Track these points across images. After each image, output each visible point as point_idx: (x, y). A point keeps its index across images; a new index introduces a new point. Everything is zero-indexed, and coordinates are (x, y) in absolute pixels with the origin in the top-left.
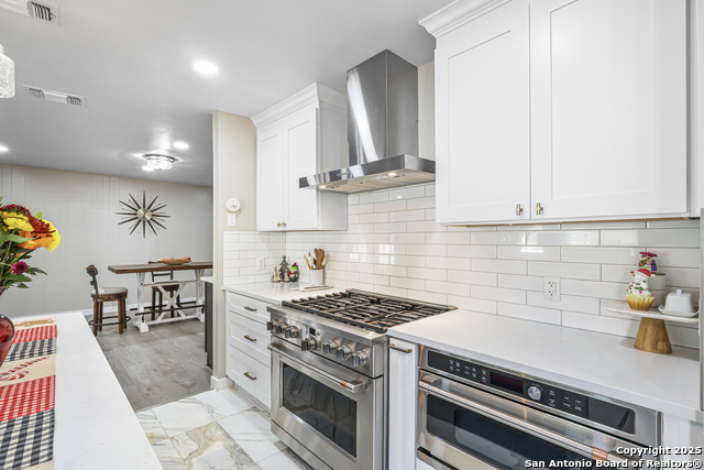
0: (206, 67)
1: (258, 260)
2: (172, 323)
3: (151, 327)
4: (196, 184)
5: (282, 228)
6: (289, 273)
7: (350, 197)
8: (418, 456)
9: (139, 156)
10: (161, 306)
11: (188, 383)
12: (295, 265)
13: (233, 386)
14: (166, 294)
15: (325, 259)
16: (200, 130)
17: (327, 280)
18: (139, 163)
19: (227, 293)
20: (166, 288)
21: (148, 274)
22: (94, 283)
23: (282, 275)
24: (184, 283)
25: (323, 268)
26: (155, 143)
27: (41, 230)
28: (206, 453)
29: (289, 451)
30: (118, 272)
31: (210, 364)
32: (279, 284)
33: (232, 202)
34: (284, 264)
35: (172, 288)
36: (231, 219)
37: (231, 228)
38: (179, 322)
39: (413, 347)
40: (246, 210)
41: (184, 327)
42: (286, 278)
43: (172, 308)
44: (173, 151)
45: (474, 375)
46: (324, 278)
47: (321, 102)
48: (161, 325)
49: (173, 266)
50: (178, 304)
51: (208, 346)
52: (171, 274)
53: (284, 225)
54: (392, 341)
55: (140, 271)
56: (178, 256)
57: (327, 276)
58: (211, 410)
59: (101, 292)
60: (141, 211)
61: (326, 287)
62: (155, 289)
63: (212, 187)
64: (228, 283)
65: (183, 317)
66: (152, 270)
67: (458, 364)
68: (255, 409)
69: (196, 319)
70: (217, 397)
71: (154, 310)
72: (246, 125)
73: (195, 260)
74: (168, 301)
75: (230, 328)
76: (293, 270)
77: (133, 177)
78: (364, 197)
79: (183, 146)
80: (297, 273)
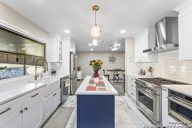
0: (123, 32)
1: (135, 69)
2: (117, 82)
3: (113, 82)
4: (122, 52)
5: (140, 62)
6: (143, 73)
7: (159, 53)
8: (168, 115)
9: (111, 48)
10: (115, 79)
11: (120, 94)
12: (144, 71)
13: (129, 96)
14: (116, 76)
15: (152, 69)
16: (122, 42)
17: (153, 75)
18: (111, 49)
19: (128, 76)
20: (116, 75)
21: (113, 72)
22: (104, 73)
23: (141, 73)
24: (120, 74)
25: (152, 71)
26: (114, 45)
27: (102, 63)
28: (123, 105)
29: (140, 110)
30: (108, 71)
31: (124, 91)
32: (140, 75)
33: (129, 57)
34: (142, 70)
35: (117, 75)
36: (129, 60)
37: (129, 62)
38: (119, 82)
39: (167, 89)
40: (132, 58)
41: (120, 84)
42: (142, 74)
43: (117, 80)
44: (117, 46)
45: (182, 97)
46: (152, 74)
47: (149, 32)
48: (115, 82)
49: (118, 70)
50: (119, 78)
51: (124, 88)
52: (117, 72)
53: (141, 61)
54: (162, 88)
55: (111, 71)
56: (119, 68)
57: (153, 74)
58: (124, 99)
59: (105, 74)
60: (112, 59)
61: (152, 76)
62: (114, 75)
63: (125, 52)
64: (128, 74)
65: (120, 82)
66: (114, 71)
67: (178, 94)
68: (133, 101)
69: (122, 82)
70: (126, 97)
71: (114, 79)
72: (132, 39)
73: (122, 69)
74: (117, 78)
75: (128, 83)
76: (144, 72)
77: (110, 52)
78: (163, 53)
79: (119, 45)
80: (145, 73)
